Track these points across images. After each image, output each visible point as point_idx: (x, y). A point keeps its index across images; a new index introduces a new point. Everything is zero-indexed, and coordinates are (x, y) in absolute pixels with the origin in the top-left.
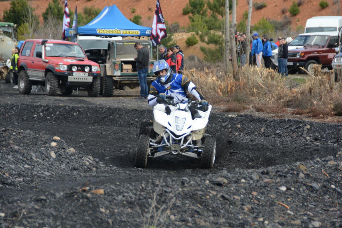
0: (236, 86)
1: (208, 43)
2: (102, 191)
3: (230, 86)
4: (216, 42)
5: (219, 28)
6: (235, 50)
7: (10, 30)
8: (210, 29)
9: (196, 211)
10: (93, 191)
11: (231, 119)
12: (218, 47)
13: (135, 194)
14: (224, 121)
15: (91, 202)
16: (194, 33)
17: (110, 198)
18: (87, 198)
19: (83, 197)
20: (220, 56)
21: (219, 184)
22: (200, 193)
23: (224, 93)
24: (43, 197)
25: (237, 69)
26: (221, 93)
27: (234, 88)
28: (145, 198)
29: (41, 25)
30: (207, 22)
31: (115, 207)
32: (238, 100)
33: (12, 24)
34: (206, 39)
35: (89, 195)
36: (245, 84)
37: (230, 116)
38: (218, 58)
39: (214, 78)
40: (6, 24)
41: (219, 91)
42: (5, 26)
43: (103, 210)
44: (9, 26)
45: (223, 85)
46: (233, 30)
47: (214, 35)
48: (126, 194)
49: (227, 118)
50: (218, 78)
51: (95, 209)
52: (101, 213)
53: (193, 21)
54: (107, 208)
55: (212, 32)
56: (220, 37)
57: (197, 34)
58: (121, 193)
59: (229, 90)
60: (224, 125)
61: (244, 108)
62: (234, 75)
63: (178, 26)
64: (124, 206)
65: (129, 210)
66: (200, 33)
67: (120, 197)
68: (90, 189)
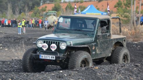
0: (135, 32)
1: (124, 17)
2: (97, 68)
3: (133, 33)
4: (126, 17)
5: (128, 12)
6: (135, 20)
7: (55, 14)
8: (124, 12)
9: (130, 75)
10: (94, 68)
11: (136, 44)
12: (127, 19)
13: (109, 69)
14: (133, 45)
15: (94, 71)
16: (119, 14)
17: (100, 70)
18: (93, 70)
19: (91, 70)
20: (128, 22)
21: (137, 66)
22: (130, 69)
23: (131, 35)
24: (78, 70)
25: (135, 26)
26: (130, 35)
27: (134, 33)
28: (112, 70)
29: (65, 12)
30: (123, 10)
31: (102, 73)
32: (137, 37)
33: (56, 12)
34: (123, 16)
35: (93, 69)
36: (139, 32)
37: (135, 43)
38: (127, 22)
39: (127, 30)
40: (54, 12)
41: (129, 34)
42: (53, 13)
43: (98, 74)
44: (55, 12)
45: (131, 32)
46: (134, 13)
47: (126, 15)
48: (105, 69)
49: (134, 43)
50: (129, 30)
51: (96, 73)
52: (98, 75)
53: (118, 10)
54: (99, 73)
55: (125, 13)
56: (128, 15)
57: (120, 14)
58: (104, 68)
59: (133, 34)
60: (133, 46)
61: (139, 40)
62: (135, 29)
63: (113, 12)
64: (105, 73)
65: (107, 74)
66: (121, 14)
67: (104, 70)
68: (94, 67)
